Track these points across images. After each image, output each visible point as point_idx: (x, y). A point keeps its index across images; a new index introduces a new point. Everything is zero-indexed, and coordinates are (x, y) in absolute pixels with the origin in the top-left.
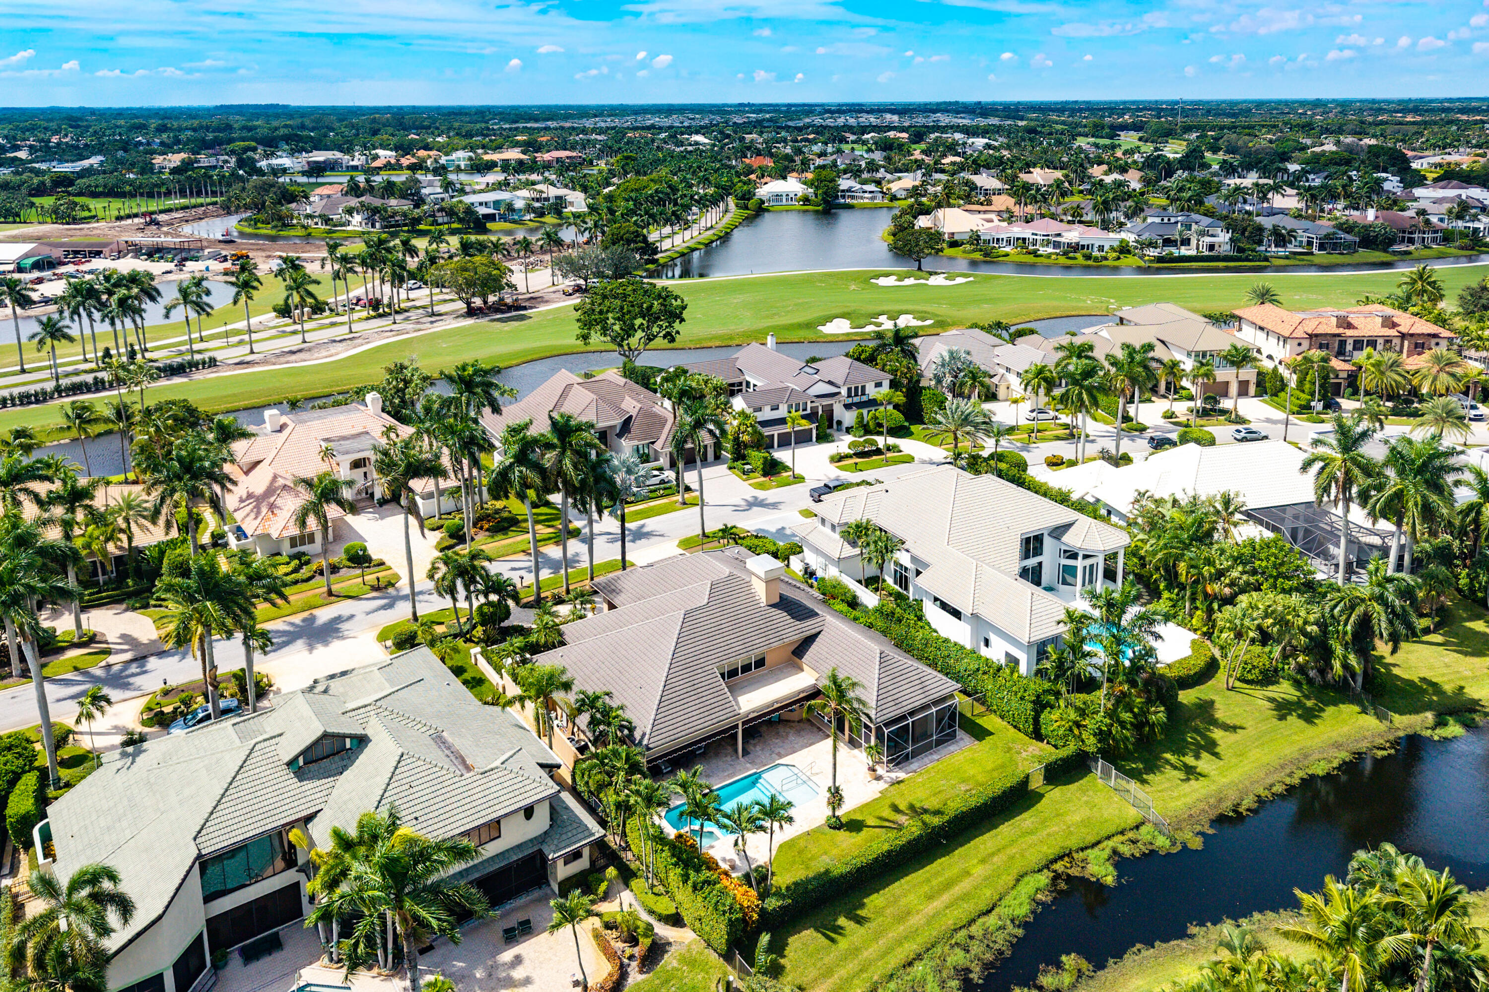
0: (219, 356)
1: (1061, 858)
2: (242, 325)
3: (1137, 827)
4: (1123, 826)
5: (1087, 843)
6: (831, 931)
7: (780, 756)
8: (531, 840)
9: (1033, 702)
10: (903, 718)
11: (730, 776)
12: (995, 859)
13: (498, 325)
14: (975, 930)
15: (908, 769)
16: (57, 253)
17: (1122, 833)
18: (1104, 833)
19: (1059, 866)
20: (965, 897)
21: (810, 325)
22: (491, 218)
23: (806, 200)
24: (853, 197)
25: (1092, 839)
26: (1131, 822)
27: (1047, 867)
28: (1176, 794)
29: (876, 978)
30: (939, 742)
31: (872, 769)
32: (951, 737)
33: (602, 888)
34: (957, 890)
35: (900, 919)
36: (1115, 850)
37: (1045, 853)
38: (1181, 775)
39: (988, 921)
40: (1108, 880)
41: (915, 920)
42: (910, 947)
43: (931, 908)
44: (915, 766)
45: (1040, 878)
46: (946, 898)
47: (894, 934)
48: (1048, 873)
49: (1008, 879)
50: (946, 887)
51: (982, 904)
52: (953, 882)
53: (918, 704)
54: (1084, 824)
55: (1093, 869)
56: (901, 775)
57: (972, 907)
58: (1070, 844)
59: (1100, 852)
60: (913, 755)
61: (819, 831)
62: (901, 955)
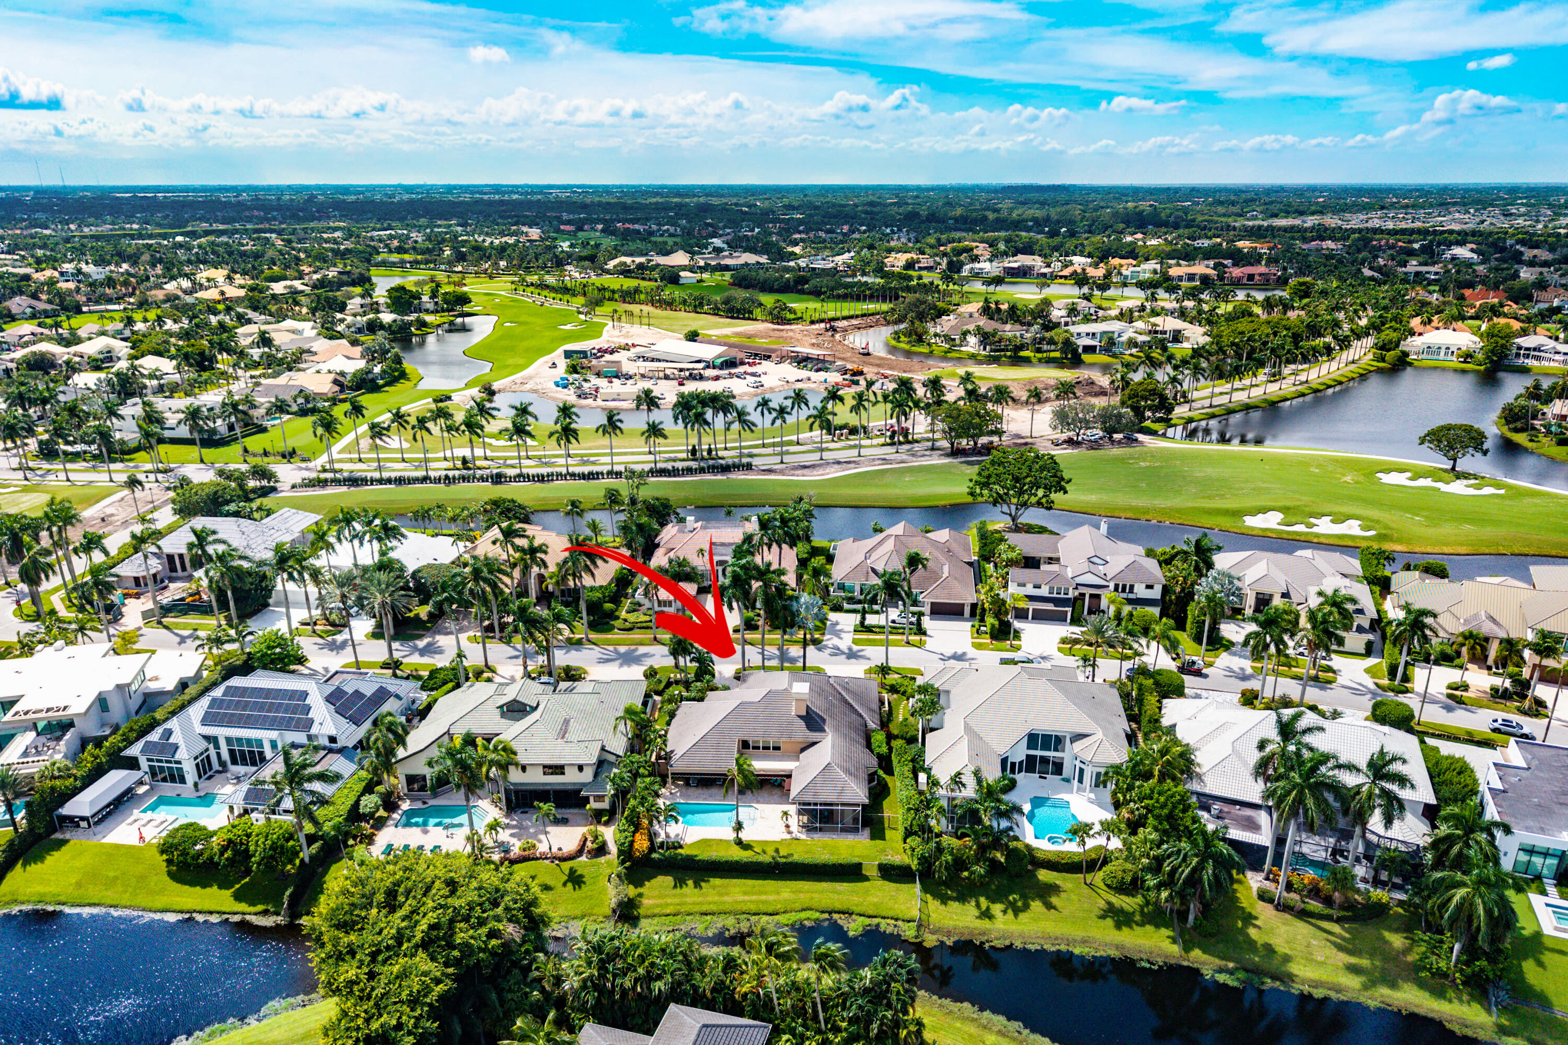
0: (756, 461)
1: (843, 913)
2: (794, 438)
3: (907, 921)
4: (899, 916)
5: (866, 914)
6: (680, 882)
7: (758, 802)
8: (579, 784)
10: (815, 804)
13: (964, 467)
14: (754, 919)
15: (812, 836)
16: (740, 355)
17: (895, 920)
18: (884, 914)
19: (835, 916)
20: (764, 902)
21: (1238, 514)
22: (1089, 349)
23: (1468, 356)
24: (1538, 358)
25: (871, 913)
26: (907, 917)
27: (830, 913)
29: (682, 911)
30: (844, 830)
31: (788, 826)
32: (856, 830)
33: (605, 819)
34: (763, 897)
35: (721, 895)
36: (878, 925)
37: (838, 906)
38: (976, 913)
39: (765, 918)
40: (851, 934)
41: (727, 899)
42: (713, 908)
43: (741, 898)
44: (817, 836)
45: (817, 915)
46: (754, 898)
47: (710, 899)
48: (826, 916)
49: (798, 906)
50: (761, 893)
51: (770, 909)
52: (766, 893)
53: (829, 801)
54: (875, 905)
55: (852, 926)
56: (803, 836)
57: (764, 908)
58: (857, 909)
59: (867, 921)
60: (821, 830)
61: (727, 842)
62: (704, 908)
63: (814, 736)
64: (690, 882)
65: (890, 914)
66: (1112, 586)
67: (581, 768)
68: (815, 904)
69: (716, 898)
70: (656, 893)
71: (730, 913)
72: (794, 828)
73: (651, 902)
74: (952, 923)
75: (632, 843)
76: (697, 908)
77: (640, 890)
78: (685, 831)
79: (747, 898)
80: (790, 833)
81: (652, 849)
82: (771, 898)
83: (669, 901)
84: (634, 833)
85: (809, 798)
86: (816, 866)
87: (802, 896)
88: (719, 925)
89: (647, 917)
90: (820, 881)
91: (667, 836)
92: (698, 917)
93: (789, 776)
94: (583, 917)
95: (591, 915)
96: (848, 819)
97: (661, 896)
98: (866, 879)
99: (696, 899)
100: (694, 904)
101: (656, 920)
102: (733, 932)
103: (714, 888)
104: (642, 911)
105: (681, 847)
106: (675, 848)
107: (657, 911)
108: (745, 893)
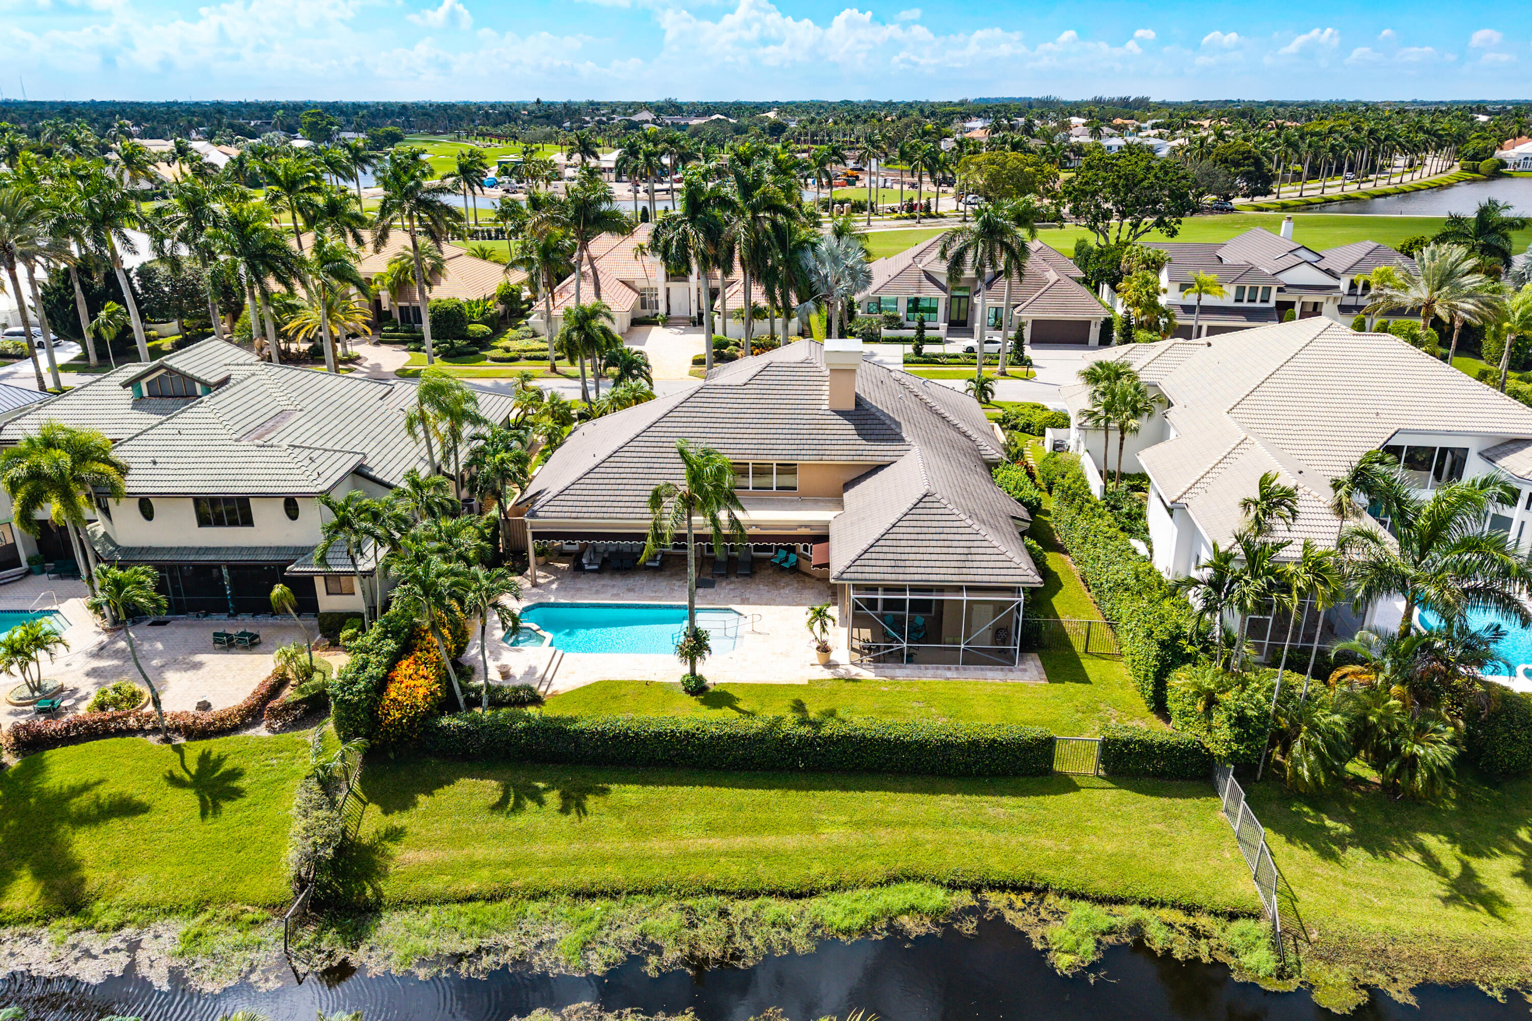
1: (1018, 889)
3: (1233, 917)
4: (1200, 898)
5: (1090, 890)
7: (744, 601)
8: (289, 548)
9: (1162, 644)
10: (901, 589)
11: (652, 599)
12: (882, 832)
14: (740, 909)
15: (888, 672)
17: (1189, 910)
18: (1144, 891)
19: (997, 900)
20: (771, 856)
25: (1106, 888)
26: (1223, 901)
27: (976, 889)
28: (1384, 903)
29: (515, 883)
30: (974, 658)
31: (824, 649)
32: (1004, 659)
33: (345, 633)
34: (769, 841)
35: (639, 832)
36: (1137, 929)
37: (999, 868)
38: (1437, 886)
39: (776, 907)
40: (1063, 962)
41: (659, 846)
42: (613, 874)
43: (701, 843)
44: (903, 673)
45: (938, 897)
46: (741, 842)
47: (607, 846)
48: (965, 898)
49: (875, 868)
50: (755, 828)
51: (791, 879)
52: (775, 827)
53: (935, 578)
54: (1112, 860)
55: (1057, 932)
56: (867, 674)
57: (769, 875)
58: (1061, 877)
59: (1101, 917)
60: (911, 659)
61: (666, 688)
62: (586, 876)
63: (875, 452)
64: (553, 798)
65: (1167, 891)
66: (1344, 285)
67: (291, 506)
68: (924, 861)
69: (625, 845)
70: (446, 827)
71: (666, 890)
72: (841, 654)
73: (425, 856)
74: (1375, 922)
75: (381, 685)
76: (563, 877)
77: (397, 820)
78: (555, 663)
79: (717, 843)
80: (829, 665)
81: (448, 704)
82: (791, 842)
83: (480, 853)
84: (395, 659)
85: (880, 573)
86: (921, 746)
87: (883, 836)
88: (628, 934)
89: (402, 905)
90: (933, 791)
91: (506, 675)
92: (563, 905)
93: (823, 538)
94: (200, 907)
95: (227, 899)
96: (984, 629)
97: (455, 840)
98: (1066, 784)
99: (561, 847)
100: (555, 862)
101: (432, 912)
102: (671, 954)
103: (619, 811)
104: (389, 888)
105: (537, 700)
106: (523, 703)
107: (437, 885)
108: (712, 828)
